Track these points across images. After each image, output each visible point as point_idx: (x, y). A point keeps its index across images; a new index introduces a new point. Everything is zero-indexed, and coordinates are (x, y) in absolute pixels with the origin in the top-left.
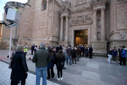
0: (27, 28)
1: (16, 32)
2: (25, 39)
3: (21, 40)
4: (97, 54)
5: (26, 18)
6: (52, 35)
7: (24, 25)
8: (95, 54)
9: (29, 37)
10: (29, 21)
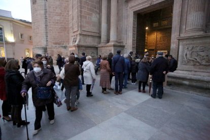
0: (59, 27)
1: (47, 37)
2: (58, 46)
3: (51, 48)
4: (195, 84)
5: (56, 8)
6: (79, 32)
7: (53, 23)
8: (186, 82)
9: (64, 42)
10: (61, 13)
